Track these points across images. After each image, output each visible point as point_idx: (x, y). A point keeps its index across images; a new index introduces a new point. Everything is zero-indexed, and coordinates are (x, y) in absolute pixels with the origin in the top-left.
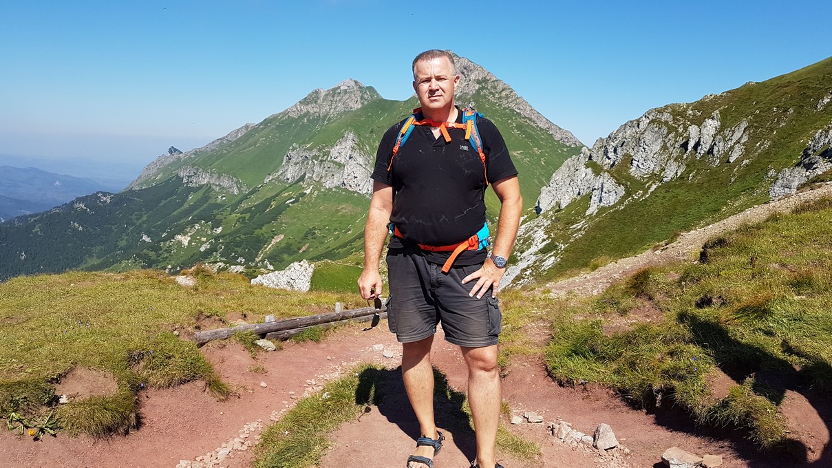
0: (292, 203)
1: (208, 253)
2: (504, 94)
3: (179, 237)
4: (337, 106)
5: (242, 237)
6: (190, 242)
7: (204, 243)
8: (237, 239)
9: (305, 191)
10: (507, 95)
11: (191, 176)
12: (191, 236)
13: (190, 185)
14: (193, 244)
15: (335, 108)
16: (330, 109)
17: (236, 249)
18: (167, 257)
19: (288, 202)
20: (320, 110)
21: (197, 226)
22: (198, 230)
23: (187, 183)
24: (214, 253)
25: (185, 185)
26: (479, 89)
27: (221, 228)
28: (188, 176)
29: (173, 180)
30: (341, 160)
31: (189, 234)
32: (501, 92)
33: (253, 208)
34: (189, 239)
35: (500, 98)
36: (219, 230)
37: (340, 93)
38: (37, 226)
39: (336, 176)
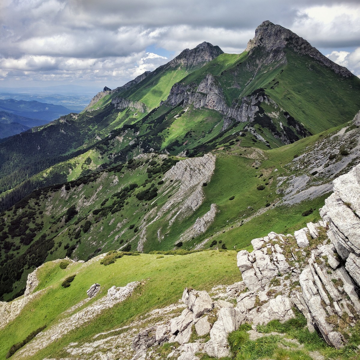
0: (178, 117)
1: (134, 146)
2: (303, 46)
3: (117, 137)
4: (198, 59)
5: (152, 137)
6: (123, 140)
7: (130, 140)
8: (149, 138)
9: (185, 110)
10: (305, 47)
11: (119, 103)
12: (124, 137)
13: (118, 108)
14: (125, 141)
15: (196, 60)
16: (194, 61)
17: (149, 144)
18: (112, 148)
19: (175, 117)
20: (188, 62)
21: (126, 131)
22: (127, 133)
23: (117, 107)
24: (138, 146)
25: (116, 108)
26: (288, 44)
27: (139, 132)
28: (117, 103)
29: (109, 105)
30: (204, 91)
31: (123, 136)
32: (301, 45)
33: (155, 121)
34: (123, 138)
35: (300, 49)
36: (138, 133)
37: (199, 51)
38: (44, 132)
39: (202, 101)
